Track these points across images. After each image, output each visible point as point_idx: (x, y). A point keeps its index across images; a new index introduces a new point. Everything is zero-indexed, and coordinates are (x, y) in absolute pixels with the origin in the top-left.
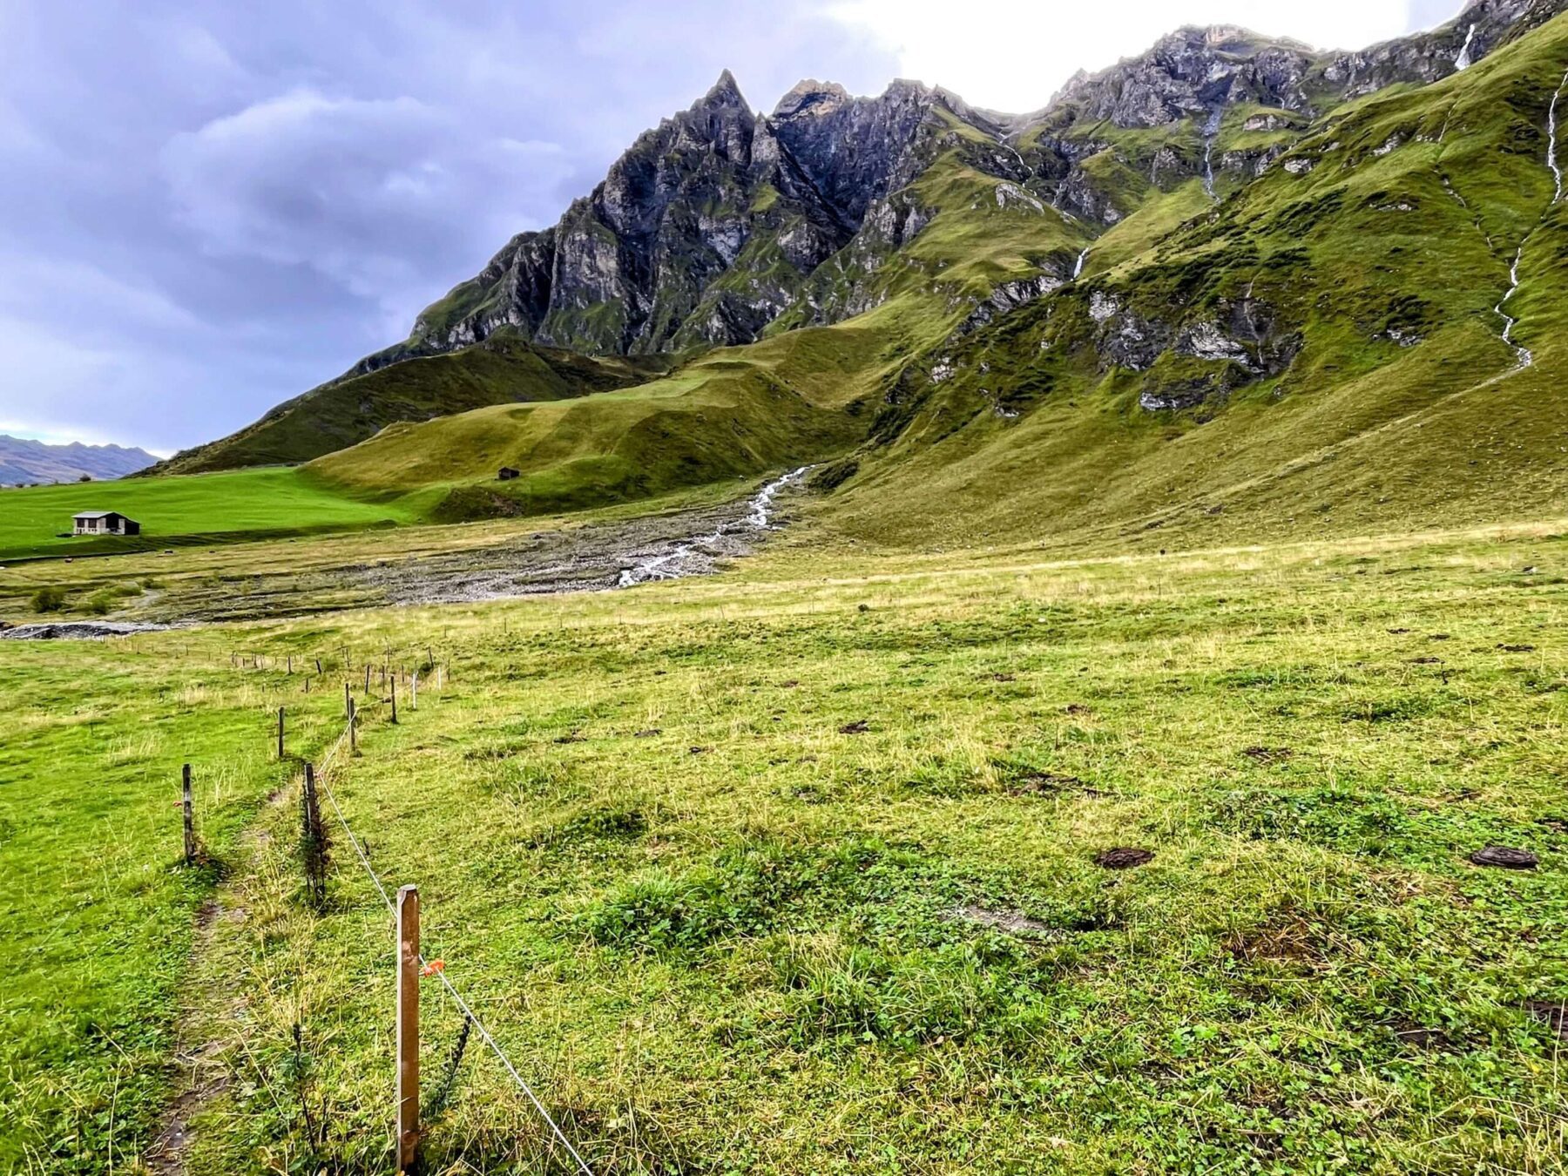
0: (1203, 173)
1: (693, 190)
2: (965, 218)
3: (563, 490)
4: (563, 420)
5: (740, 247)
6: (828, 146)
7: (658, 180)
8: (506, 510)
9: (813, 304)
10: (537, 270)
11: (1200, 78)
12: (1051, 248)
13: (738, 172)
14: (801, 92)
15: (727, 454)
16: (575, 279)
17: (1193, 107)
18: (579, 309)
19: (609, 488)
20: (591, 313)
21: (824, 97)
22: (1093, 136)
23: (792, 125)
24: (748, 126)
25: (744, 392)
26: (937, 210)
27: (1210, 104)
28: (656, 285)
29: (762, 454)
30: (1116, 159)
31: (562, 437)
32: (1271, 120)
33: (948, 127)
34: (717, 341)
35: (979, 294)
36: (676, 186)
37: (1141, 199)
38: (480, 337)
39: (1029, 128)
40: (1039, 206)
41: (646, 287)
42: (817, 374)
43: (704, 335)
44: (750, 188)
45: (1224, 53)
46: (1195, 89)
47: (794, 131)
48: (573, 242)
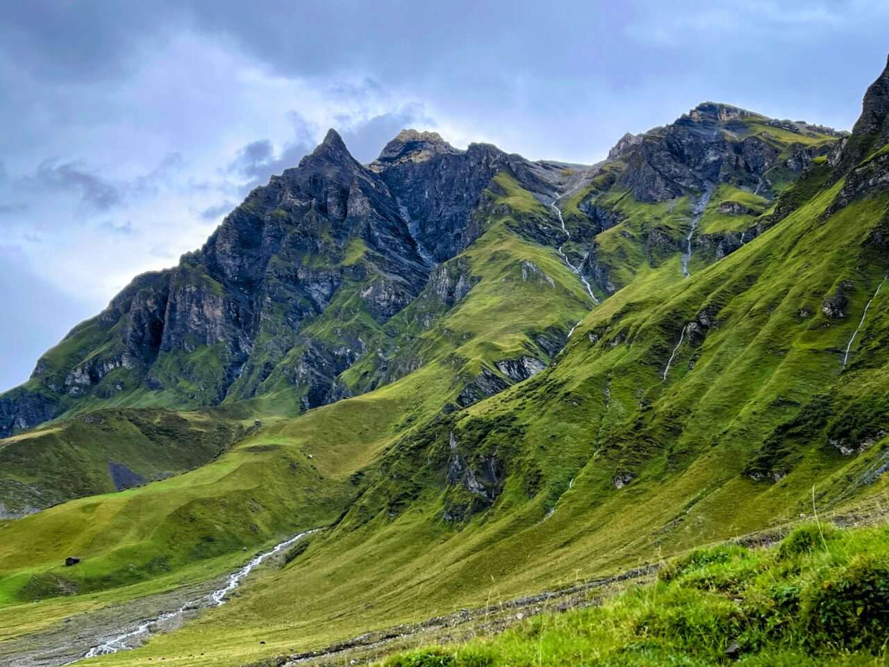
0: (685, 251)
1: (295, 244)
2: (496, 290)
3: (106, 573)
4: (120, 513)
5: (331, 295)
6: (423, 192)
7: (264, 233)
8: (65, 590)
9: (381, 355)
10: (151, 315)
11: (700, 159)
12: (548, 324)
13: (335, 227)
14: (403, 140)
15: (238, 530)
16: (184, 326)
17: (691, 186)
18: (187, 353)
19: (140, 569)
20: (197, 356)
21: (422, 146)
22: (615, 207)
23: (394, 169)
24: (346, 184)
25: (269, 472)
26: (480, 279)
27: (705, 183)
28: (257, 329)
29: (269, 526)
30: (623, 234)
31: (116, 527)
32: (736, 207)
33: (506, 194)
34: (302, 386)
35: (470, 376)
36: (279, 239)
37: (634, 273)
38: (95, 379)
39: (579, 189)
40: (552, 281)
41: (248, 331)
42: (339, 446)
43: (291, 379)
44: (344, 240)
45: (728, 132)
46: (697, 168)
47: (395, 175)
48: (184, 293)
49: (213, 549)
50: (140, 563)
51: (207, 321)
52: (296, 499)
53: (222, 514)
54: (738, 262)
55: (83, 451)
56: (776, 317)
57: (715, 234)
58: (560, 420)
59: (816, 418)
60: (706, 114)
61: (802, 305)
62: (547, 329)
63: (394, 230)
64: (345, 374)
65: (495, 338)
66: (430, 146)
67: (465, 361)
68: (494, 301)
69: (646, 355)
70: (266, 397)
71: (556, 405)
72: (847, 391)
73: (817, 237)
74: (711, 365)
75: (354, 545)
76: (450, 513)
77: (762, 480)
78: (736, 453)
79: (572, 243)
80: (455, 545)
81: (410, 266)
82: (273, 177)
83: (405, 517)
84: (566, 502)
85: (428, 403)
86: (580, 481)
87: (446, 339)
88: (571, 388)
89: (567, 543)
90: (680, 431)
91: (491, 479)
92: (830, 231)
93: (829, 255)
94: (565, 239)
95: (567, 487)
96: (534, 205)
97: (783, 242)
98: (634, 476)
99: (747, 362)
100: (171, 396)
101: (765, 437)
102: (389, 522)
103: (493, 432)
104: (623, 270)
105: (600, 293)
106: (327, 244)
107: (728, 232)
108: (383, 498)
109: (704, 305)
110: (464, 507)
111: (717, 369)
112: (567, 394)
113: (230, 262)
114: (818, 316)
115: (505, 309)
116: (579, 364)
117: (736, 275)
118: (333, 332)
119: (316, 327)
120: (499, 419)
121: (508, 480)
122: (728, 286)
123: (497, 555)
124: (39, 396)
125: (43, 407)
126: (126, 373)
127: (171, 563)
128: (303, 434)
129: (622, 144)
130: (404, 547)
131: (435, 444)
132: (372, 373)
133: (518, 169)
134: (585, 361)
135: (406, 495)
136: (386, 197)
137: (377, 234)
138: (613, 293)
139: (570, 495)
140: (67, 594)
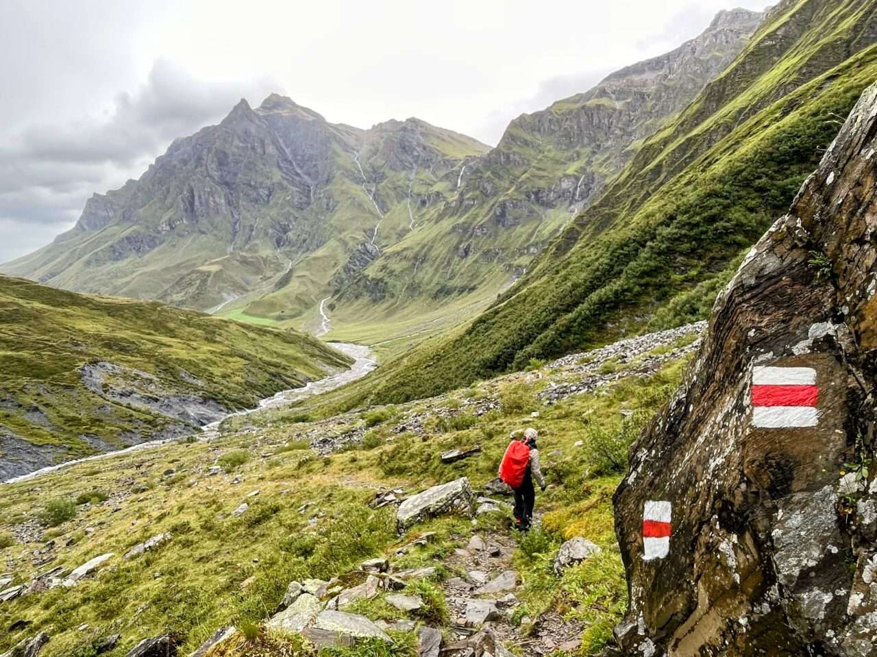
1: (246, 167)
2: (347, 209)
12: (368, 226)
13: (262, 159)
14: (273, 99)
17: (409, 166)
18: (212, 218)
20: (218, 220)
22: (382, 169)
24: (262, 136)
27: (414, 165)
30: (388, 187)
32: (424, 181)
33: (338, 155)
35: (351, 249)
38: (172, 228)
39: (365, 149)
40: (366, 207)
43: (266, 234)
44: (268, 167)
46: (410, 156)
47: (272, 119)
48: (205, 191)
49: (309, 306)
50: (298, 311)
51: (218, 204)
52: (317, 291)
55: (231, 273)
57: (418, 193)
58: (395, 281)
59: (443, 289)
60: (413, 124)
62: (369, 229)
64: (289, 234)
65: (353, 233)
66: (287, 105)
67: (347, 243)
68: (348, 215)
78: (431, 294)
79: (367, 183)
81: (299, 181)
83: (360, 300)
84: (400, 301)
85: (339, 257)
86: (402, 296)
90: (421, 287)
91: (382, 293)
94: (364, 181)
96: (350, 162)
99: (432, 273)
102: (357, 301)
103: (380, 282)
104: (388, 203)
105: (382, 212)
106: (261, 169)
110: (377, 299)
113: (216, 173)
115: (353, 219)
117: (429, 244)
118: (278, 214)
120: (380, 279)
121: (386, 294)
122: (427, 248)
125: (153, 240)
126: (187, 226)
127: (303, 311)
132: (302, 235)
137: (282, 165)
139: (400, 299)
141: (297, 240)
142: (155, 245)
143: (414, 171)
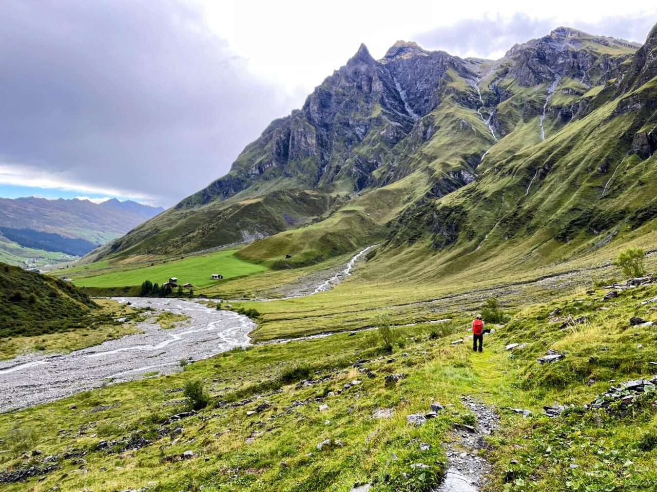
0: (542, 114)
1: (347, 106)
2: (447, 134)
3: (302, 261)
4: (301, 237)
5: (366, 132)
6: (408, 75)
7: (332, 101)
9: (391, 164)
10: (283, 142)
11: (554, 62)
12: (472, 152)
13: (366, 97)
14: (397, 46)
15: (346, 246)
16: (299, 147)
17: (548, 77)
18: (300, 160)
19: (313, 260)
20: (305, 162)
21: (407, 50)
22: (508, 88)
23: (393, 62)
24: (371, 74)
25: (353, 221)
26: (439, 128)
27: (556, 75)
28: (331, 149)
29: (357, 244)
30: (511, 104)
31: (301, 244)
32: (570, 91)
33: (452, 80)
34: (354, 177)
35: (437, 179)
36: (340, 103)
37: (515, 125)
38: (261, 172)
39: (490, 75)
40: (474, 130)
41: (327, 150)
42: (379, 210)
43: (349, 174)
44: (371, 104)
45: (570, 45)
46: (552, 67)
47: (393, 66)
48: (298, 132)
49: (338, 252)
50: (313, 258)
51: (309, 145)
52: (365, 233)
53: (338, 239)
54: (565, 138)
55: (272, 209)
56: (577, 170)
57: (558, 106)
58: (482, 209)
59: (586, 218)
60: (559, 34)
61: (589, 166)
62: (472, 155)
63: (394, 97)
64: (375, 173)
65: (447, 159)
66: (411, 49)
67: (434, 171)
68: (446, 140)
69: (520, 182)
70: (338, 182)
71: (481, 203)
72: (600, 207)
73: (601, 131)
74: (548, 190)
75: (395, 254)
76: (436, 244)
77: (562, 241)
78: (553, 229)
79: (484, 108)
80: (439, 257)
81: (403, 117)
82: (335, 71)
83: (416, 244)
84: (485, 244)
85: (417, 191)
86: (490, 236)
87: (423, 159)
88: (487, 195)
89: (485, 260)
90: (532, 218)
91: (453, 232)
92: (607, 129)
93: (605, 141)
94: (481, 105)
95: (485, 238)
96: (466, 87)
97: (586, 130)
98: (513, 235)
99: (563, 190)
100: (295, 180)
101: (566, 223)
102: (409, 246)
103: (454, 213)
104: (510, 124)
105: (498, 135)
106: (363, 106)
107: (565, 105)
108: (405, 236)
109: (547, 160)
110: (442, 242)
111: (550, 192)
112: (486, 199)
113: (317, 115)
114: (595, 171)
115: (452, 144)
116: (490, 183)
117: (563, 145)
118: (368, 151)
119: (359, 149)
120: (456, 207)
121: (460, 233)
122: (559, 151)
123: (458, 263)
124: (238, 179)
125: (240, 184)
126: (275, 169)
127: (323, 258)
128: (364, 205)
129: (513, 50)
130: (417, 256)
131: (427, 215)
132: (387, 172)
133: (458, 66)
134: (493, 181)
135: (416, 236)
136: (388, 78)
137: (387, 101)
138: (504, 136)
139: (486, 241)
140: (290, 268)
141: (380, 179)
142: (241, 189)
143: (556, 83)
